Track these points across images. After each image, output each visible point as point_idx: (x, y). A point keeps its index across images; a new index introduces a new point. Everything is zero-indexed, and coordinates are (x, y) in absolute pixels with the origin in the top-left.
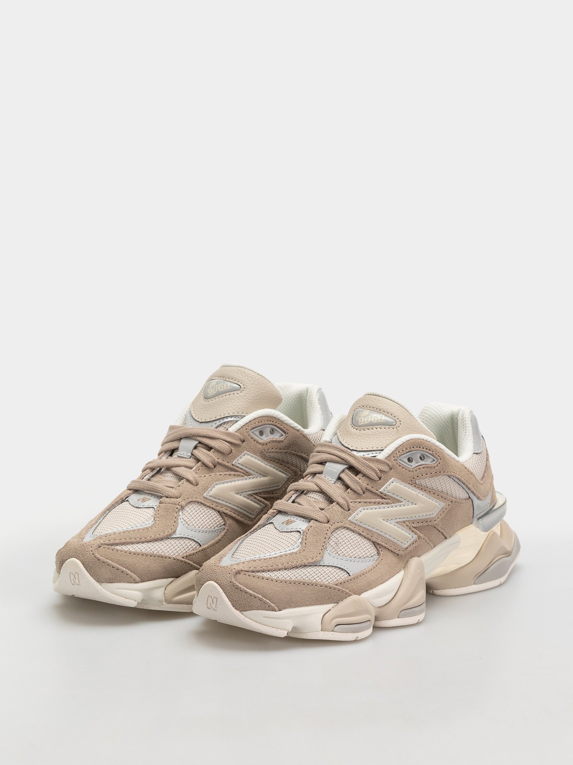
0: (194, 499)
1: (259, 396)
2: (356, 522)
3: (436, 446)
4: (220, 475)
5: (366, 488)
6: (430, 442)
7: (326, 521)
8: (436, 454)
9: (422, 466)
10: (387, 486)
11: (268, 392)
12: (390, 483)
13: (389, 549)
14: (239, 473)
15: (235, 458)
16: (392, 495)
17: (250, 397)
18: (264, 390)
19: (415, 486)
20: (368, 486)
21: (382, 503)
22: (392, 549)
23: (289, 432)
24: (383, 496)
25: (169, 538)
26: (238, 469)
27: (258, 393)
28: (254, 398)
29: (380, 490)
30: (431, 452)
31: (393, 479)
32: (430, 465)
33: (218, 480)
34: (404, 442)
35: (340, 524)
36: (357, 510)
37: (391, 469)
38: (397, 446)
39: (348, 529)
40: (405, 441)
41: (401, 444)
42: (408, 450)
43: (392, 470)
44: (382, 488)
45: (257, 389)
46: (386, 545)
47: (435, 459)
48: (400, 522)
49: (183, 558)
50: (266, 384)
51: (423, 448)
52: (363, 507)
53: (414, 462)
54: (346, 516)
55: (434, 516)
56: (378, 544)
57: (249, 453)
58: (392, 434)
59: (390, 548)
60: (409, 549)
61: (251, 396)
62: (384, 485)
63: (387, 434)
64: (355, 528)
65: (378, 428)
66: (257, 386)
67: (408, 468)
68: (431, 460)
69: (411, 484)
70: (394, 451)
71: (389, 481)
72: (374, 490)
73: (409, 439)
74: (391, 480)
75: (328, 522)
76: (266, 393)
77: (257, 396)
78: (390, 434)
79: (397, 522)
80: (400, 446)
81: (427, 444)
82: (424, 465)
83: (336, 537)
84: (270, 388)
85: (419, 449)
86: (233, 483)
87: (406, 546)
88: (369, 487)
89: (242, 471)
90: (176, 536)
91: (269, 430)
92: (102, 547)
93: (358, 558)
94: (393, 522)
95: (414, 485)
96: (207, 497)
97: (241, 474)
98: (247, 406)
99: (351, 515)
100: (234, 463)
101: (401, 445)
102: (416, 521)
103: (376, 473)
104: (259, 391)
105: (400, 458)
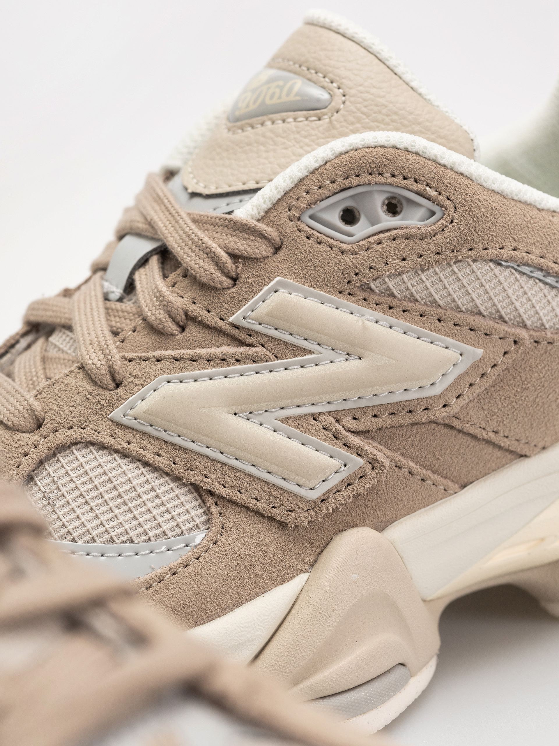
2: (133, 423)
3: (445, 166)
5: (186, 314)
6: (421, 153)
7: (30, 423)
8: (440, 194)
9: (387, 234)
10: (257, 302)
12: (269, 292)
13: (247, 509)
15: (243, 299)
16: (272, 332)
19: (365, 300)
20: (192, 307)
21: (237, 361)
22: (260, 506)
24: (243, 336)
29: (231, 319)
30: (419, 187)
31: (277, 279)
32: (412, 231)
34: (327, 159)
35: (75, 434)
36: (143, 386)
37: (277, 249)
38: (300, 175)
39: (102, 447)
40: (333, 157)
41: (317, 165)
42: (341, 182)
43: (282, 253)
44: (239, 312)
46: (236, 496)
47: (436, 208)
48: (295, 418)
51: (393, 176)
52: (167, 374)
53: (363, 221)
54: (101, 405)
55: (437, 390)
56: (211, 493)
57: (292, 282)
58: (310, 135)
59: (253, 504)
60: (332, 504)
62: (247, 300)
63: (297, 136)
64: (129, 443)
65: (277, 119)
67: (335, 243)
68: (421, 212)
69: (350, 294)
70: (290, 190)
71: (266, 288)
72: (211, 319)
73: (343, 149)
74: (272, 283)
75: (39, 426)
78: (305, 137)
79: (286, 420)
80: (313, 172)
81: (407, 160)
82: (395, 229)
83: (52, 475)
85: (379, 179)
87: (314, 495)
88: (197, 310)
93: (124, 542)
94: (272, 417)
95: (361, 295)
99: (119, 400)
100: (237, 317)
101: (317, 169)
102: (364, 410)
103: (217, 264)
105: (310, 212)
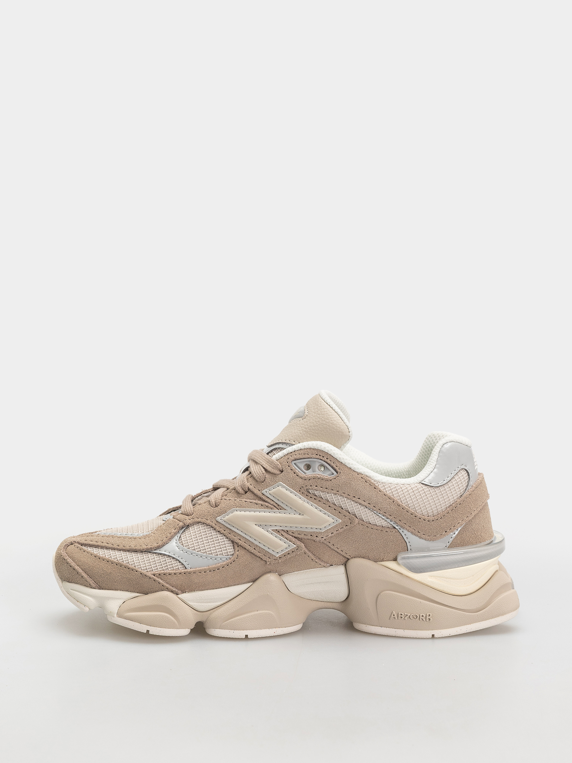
0: (203, 520)
1: (317, 426)
4: (245, 501)
5: (248, 488)
8: (337, 467)
9: (317, 476)
10: (272, 488)
11: (328, 424)
14: (267, 504)
15: (267, 486)
16: (275, 500)
17: (307, 426)
18: (325, 421)
19: (307, 495)
20: (250, 486)
23: (341, 472)
24: (264, 498)
25: (150, 552)
26: (267, 499)
27: (317, 423)
28: (310, 428)
30: (332, 464)
31: (280, 482)
32: (325, 477)
33: (241, 506)
42: (307, 455)
43: (283, 474)
44: (265, 490)
45: (317, 419)
47: (334, 473)
49: (154, 575)
50: (329, 416)
51: (323, 458)
53: (311, 470)
57: (284, 485)
61: (309, 425)
66: (318, 416)
67: (300, 475)
68: (329, 472)
69: (302, 493)
70: (287, 454)
71: (275, 485)
72: (256, 491)
74: (277, 483)
76: (326, 424)
77: (314, 426)
79: (273, 530)
80: (297, 451)
82: (319, 475)
84: (331, 421)
85: (320, 458)
86: (257, 513)
88: (252, 487)
89: (272, 503)
90: (160, 552)
91: (317, 465)
92: (74, 545)
96: (220, 521)
97: (270, 505)
98: (300, 435)
100: (264, 492)
104: (319, 422)
105: (295, 462)
